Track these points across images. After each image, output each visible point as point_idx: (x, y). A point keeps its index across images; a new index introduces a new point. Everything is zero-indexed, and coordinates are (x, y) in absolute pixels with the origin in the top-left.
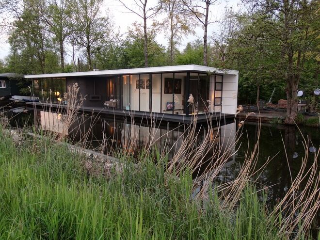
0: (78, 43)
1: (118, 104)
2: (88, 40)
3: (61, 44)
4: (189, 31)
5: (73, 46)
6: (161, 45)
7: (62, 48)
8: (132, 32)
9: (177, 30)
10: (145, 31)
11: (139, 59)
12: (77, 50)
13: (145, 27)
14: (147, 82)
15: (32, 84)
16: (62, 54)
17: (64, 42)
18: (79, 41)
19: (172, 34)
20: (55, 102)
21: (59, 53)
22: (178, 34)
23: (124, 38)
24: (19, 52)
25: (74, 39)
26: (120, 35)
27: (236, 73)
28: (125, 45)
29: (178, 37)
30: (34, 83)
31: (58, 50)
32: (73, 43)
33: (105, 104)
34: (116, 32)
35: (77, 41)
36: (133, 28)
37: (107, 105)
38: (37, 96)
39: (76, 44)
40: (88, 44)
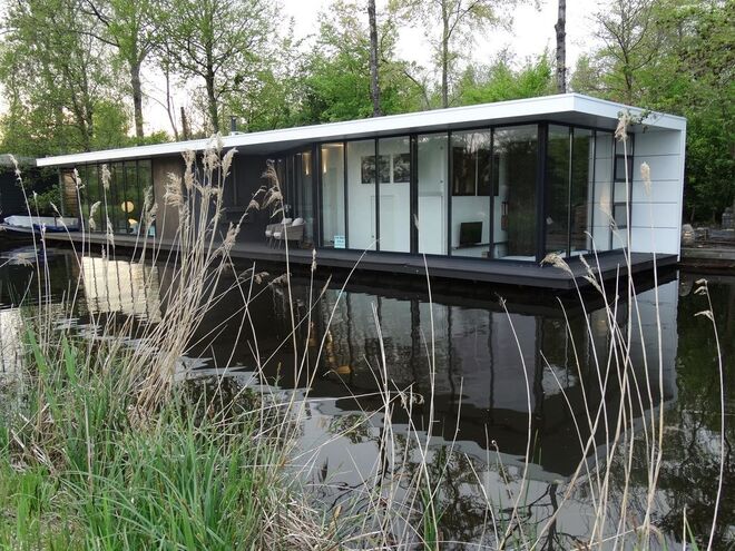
0: (182, 65)
1: (310, 233)
2: (209, 56)
3: (135, 70)
4: (492, 20)
5: (167, 75)
6: (414, 63)
7: (136, 83)
8: (330, 28)
9: (459, 18)
10: (373, 23)
11: (353, 103)
12: (177, 84)
13: (372, 11)
14: (395, 162)
15: (57, 184)
16: (137, 101)
17: (143, 63)
18: (184, 59)
19: (446, 32)
20: (122, 231)
21: (128, 100)
22: (465, 28)
23: (306, 48)
24: (24, 98)
25: (170, 53)
26: (294, 42)
27: (679, 123)
28: (311, 68)
29: (462, 38)
30: (63, 180)
31: (125, 89)
32: (166, 65)
33: (268, 233)
34: (283, 33)
35: (179, 59)
36: (335, 19)
37: (276, 234)
38: (72, 216)
39: (174, 68)
40: (210, 67)
